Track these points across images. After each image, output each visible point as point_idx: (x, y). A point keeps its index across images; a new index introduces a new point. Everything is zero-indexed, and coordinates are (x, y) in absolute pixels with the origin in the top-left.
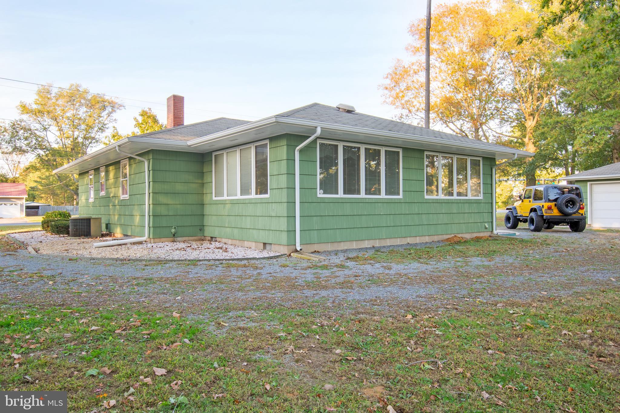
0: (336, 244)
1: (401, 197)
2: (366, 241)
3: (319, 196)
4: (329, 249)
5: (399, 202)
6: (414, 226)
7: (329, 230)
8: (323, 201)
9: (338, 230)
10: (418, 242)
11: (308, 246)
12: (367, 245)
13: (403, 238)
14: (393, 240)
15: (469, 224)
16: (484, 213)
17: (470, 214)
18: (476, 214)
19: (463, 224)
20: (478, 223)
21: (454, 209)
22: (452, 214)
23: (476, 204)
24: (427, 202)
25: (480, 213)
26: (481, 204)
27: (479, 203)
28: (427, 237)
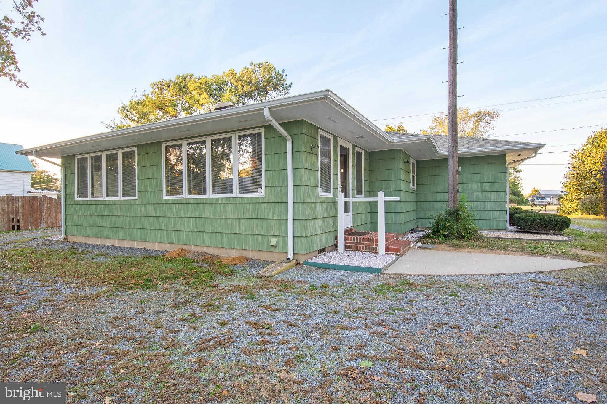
1: (136, 198)
5: (135, 203)
6: (151, 231)
15: (236, 235)
16: (269, 220)
17: (237, 220)
18: (251, 221)
19: (223, 234)
20: (256, 236)
21: (207, 212)
22: (203, 219)
23: (251, 204)
24: (166, 203)
25: (259, 220)
26: (263, 205)
27: (257, 203)
28: (168, 245)
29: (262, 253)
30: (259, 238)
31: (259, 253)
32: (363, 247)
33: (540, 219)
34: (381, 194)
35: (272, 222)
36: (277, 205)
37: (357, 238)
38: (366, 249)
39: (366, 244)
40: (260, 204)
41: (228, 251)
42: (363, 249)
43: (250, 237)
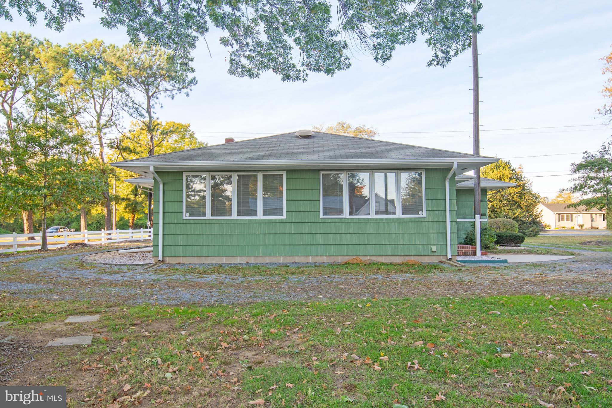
0: (203, 258)
1: (284, 217)
2: (239, 258)
3: (184, 218)
4: (196, 262)
5: (282, 222)
6: (304, 246)
7: (195, 246)
8: (188, 222)
9: (205, 246)
10: (311, 262)
11: (174, 258)
12: (240, 261)
13: (289, 257)
14: (274, 258)
16: (429, 234)
17: (401, 235)
18: (413, 235)
19: (387, 245)
20: (418, 245)
21: (371, 229)
22: (366, 235)
23: (413, 223)
24: (324, 222)
25: (420, 234)
26: (423, 223)
27: (420, 221)
28: (325, 257)
29: (423, 257)
30: (421, 247)
31: (420, 257)
32: (463, 253)
33: (510, 236)
34: (478, 216)
35: (431, 235)
36: (435, 223)
37: (461, 247)
38: (465, 254)
39: (465, 251)
40: (421, 223)
41: (391, 258)
42: (463, 254)
43: (412, 246)
